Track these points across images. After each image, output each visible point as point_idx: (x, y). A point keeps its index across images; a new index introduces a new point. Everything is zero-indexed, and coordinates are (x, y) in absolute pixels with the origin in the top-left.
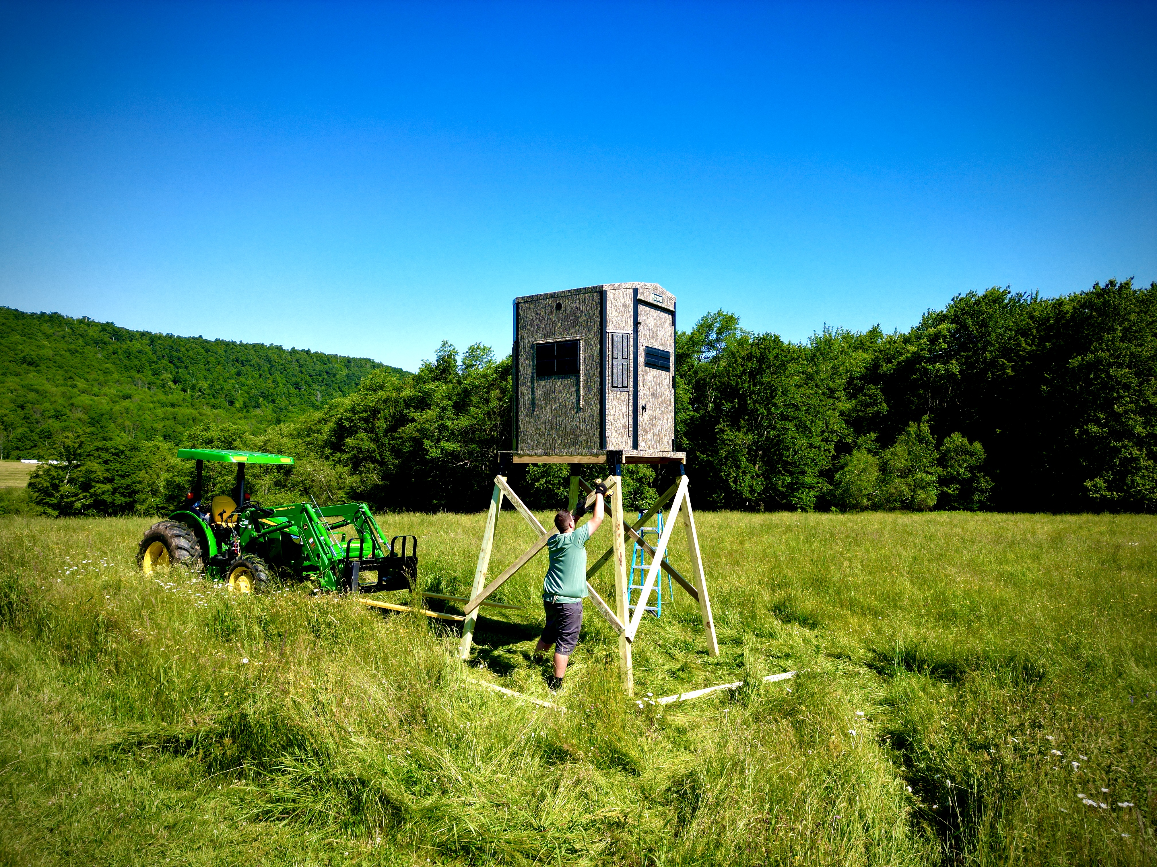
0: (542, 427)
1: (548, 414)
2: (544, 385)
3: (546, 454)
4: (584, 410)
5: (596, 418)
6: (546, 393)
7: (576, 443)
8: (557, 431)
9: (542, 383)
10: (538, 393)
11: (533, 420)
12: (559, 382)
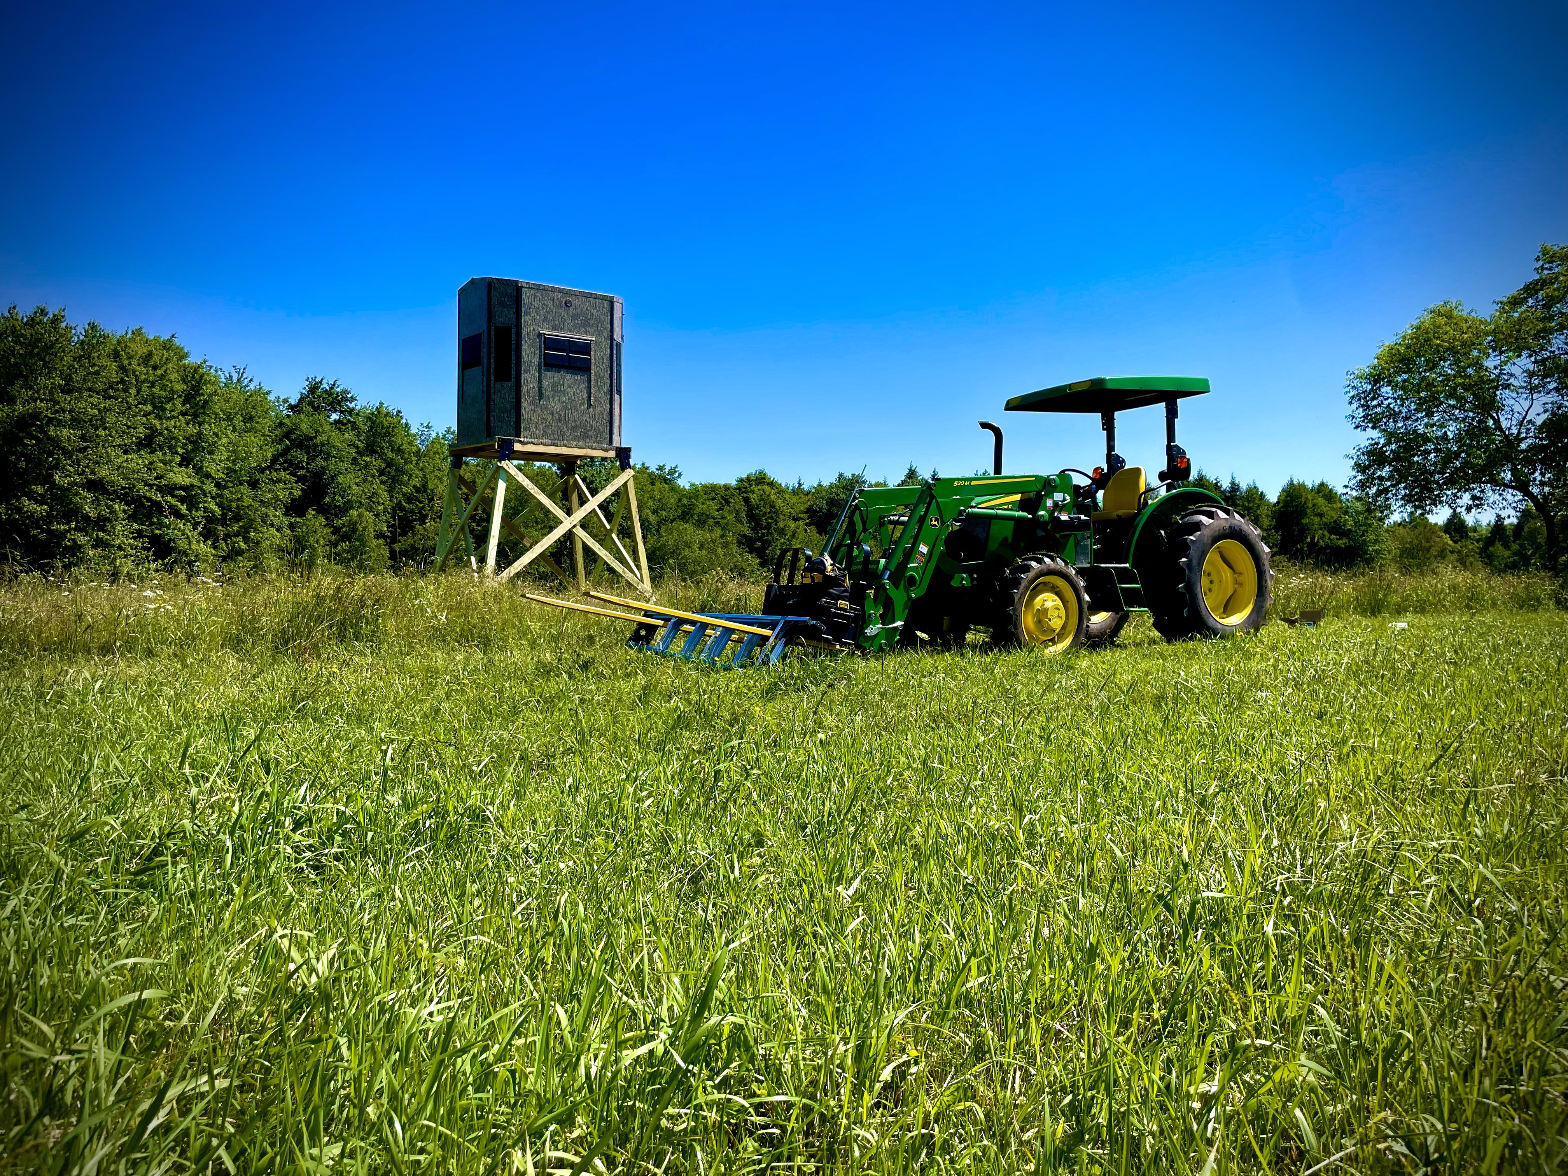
0: (549, 417)
1: (555, 405)
2: (551, 378)
3: (554, 445)
4: (594, 408)
5: (606, 417)
6: (554, 385)
7: (585, 436)
8: (566, 423)
9: (550, 374)
10: (545, 383)
11: (538, 409)
12: (569, 376)
